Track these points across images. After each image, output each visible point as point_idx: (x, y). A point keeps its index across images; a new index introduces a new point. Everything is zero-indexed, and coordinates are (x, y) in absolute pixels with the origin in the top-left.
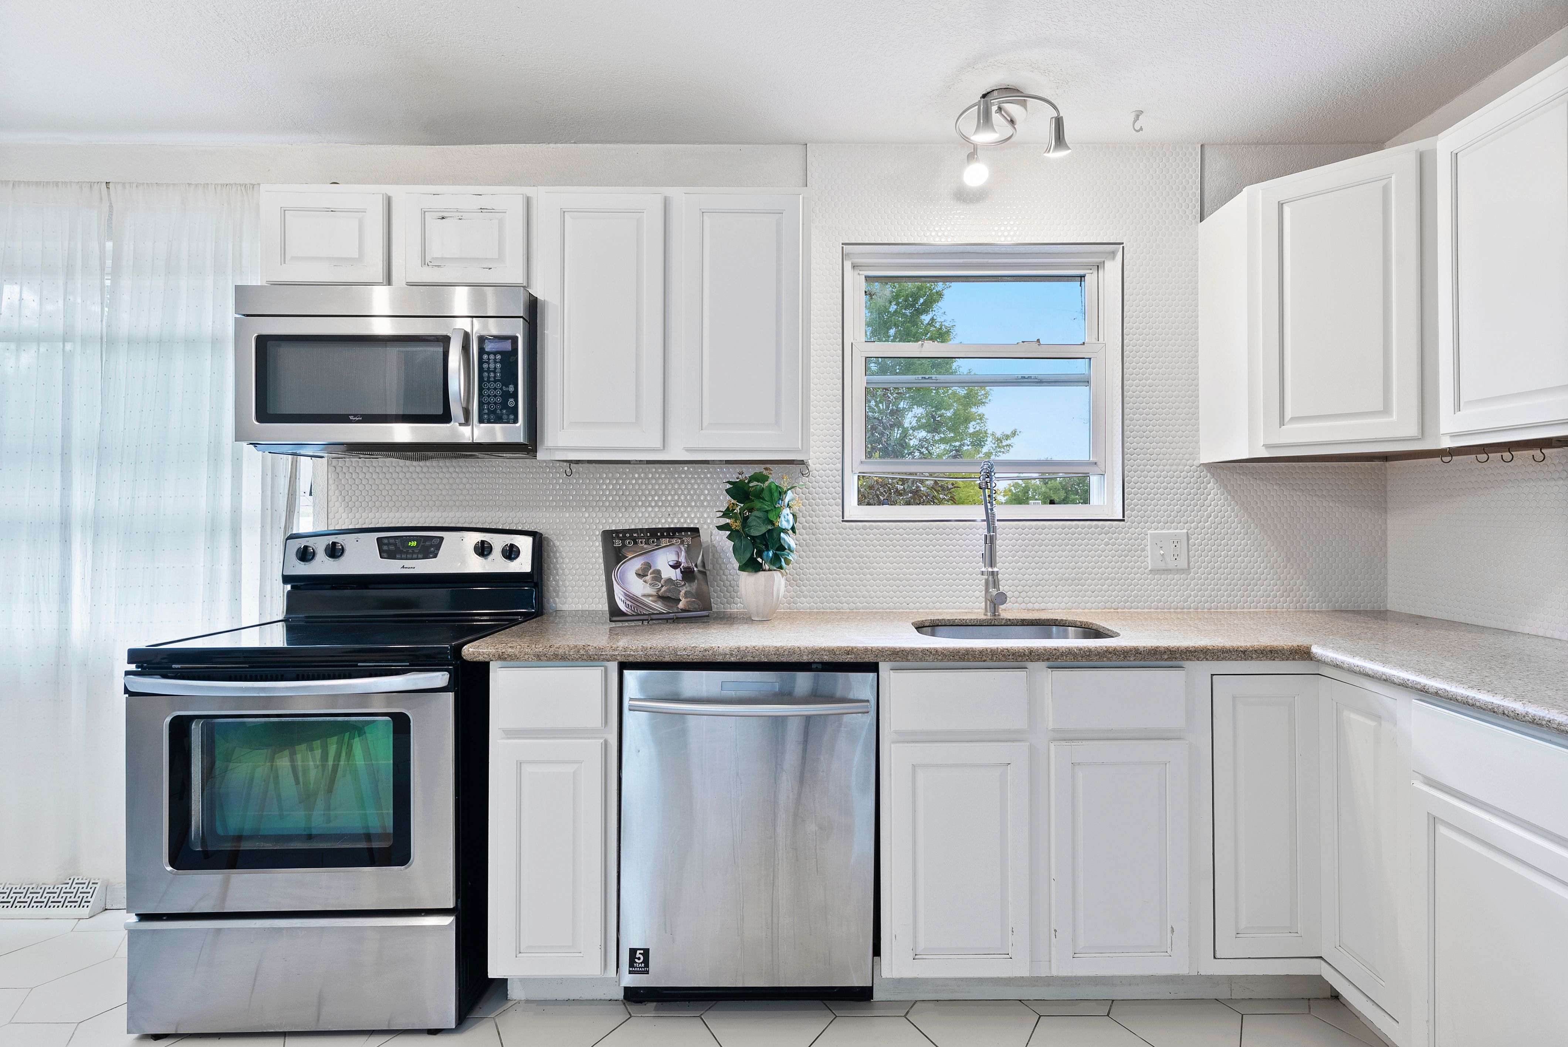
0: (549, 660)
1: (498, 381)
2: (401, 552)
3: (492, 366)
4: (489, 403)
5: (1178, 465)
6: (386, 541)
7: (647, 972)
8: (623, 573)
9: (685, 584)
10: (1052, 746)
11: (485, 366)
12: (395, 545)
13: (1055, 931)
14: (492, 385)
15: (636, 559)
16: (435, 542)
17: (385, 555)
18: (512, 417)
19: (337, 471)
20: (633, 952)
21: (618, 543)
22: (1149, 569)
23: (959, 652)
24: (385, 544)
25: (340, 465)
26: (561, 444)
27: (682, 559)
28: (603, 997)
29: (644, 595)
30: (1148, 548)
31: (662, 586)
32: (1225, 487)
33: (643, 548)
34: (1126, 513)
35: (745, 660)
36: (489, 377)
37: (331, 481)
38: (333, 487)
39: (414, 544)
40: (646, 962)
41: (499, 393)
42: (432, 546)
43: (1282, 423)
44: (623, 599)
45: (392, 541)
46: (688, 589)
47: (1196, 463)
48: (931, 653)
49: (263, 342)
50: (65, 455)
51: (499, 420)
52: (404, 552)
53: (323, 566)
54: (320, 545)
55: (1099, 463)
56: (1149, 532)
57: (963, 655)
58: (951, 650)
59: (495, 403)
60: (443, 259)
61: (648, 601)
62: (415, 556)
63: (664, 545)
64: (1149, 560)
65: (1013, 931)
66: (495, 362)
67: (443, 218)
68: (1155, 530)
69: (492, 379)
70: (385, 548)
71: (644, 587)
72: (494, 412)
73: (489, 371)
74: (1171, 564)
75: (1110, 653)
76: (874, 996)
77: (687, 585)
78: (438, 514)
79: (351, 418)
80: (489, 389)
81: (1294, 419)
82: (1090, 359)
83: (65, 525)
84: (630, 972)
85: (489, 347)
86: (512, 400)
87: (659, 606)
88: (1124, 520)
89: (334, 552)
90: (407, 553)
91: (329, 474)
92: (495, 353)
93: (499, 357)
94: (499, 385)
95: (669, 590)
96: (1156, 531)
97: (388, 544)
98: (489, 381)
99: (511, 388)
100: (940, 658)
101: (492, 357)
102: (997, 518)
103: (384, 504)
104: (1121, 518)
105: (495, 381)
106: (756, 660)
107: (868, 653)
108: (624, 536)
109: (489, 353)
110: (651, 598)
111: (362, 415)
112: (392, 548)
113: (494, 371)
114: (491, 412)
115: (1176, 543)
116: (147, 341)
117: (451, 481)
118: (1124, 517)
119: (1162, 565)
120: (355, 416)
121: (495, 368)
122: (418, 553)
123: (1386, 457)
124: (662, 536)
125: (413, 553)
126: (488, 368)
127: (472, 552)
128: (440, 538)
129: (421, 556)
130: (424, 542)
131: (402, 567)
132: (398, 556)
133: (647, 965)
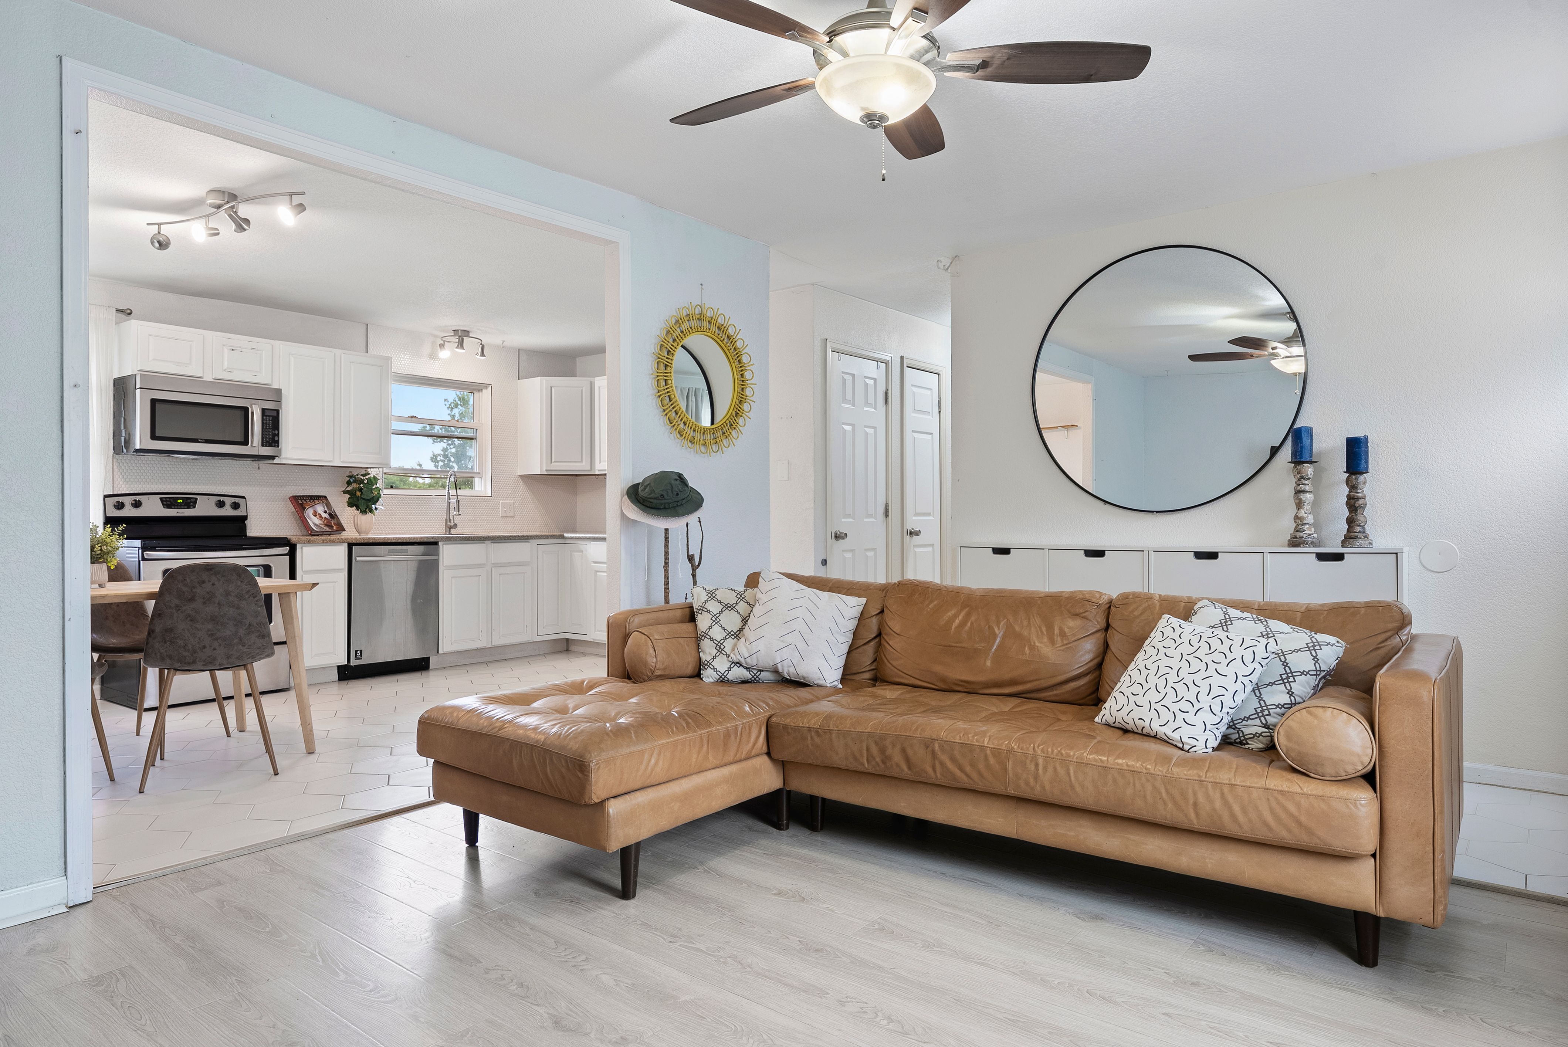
0: (327, 542)
2: (175, 505)
3: (268, 422)
4: (266, 438)
5: (511, 475)
6: (164, 499)
7: (361, 659)
8: (308, 514)
9: (332, 520)
10: (493, 568)
11: (265, 421)
12: (170, 501)
14: (268, 430)
15: (310, 509)
16: (193, 500)
17: (165, 507)
18: (276, 444)
20: (356, 652)
21: (300, 502)
22: (501, 516)
24: (164, 501)
25: (120, 458)
26: (288, 456)
27: (326, 510)
28: (330, 681)
29: (320, 524)
30: (500, 508)
31: (324, 520)
32: (526, 484)
33: (310, 504)
34: (493, 493)
35: (398, 541)
36: (266, 427)
37: (115, 467)
38: (116, 470)
39: (181, 501)
40: (361, 655)
41: (271, 433)
42: (191, 502)
43: (551, 463)
45: (168, 499)
46: (334, 522)
47: (517, 474)
49: (154, 402)
51: (270, 446)
52: (176, 505)
53: (132, 512)
54: (126, 501)
55: (481, 473)
56: (501, 501)
59: (269, 438)
60: (231, 368)
61: (322, 526)
62: (182, 507)
63: (317, 503)
64: (500, 512)
65: (481, 632)
66: (269, 420)
67: (233, 350)
68: (503, 500)
70: (165, 503)
71: (318, 521)
72: (268, 442)
73: (266, 424)
74: (509, 514)
76: (430, 667)
78: (188, 487)
79: (199, 440)
80: (266, 432)
81: (555, 462)
82: (477, 430)
84: (355, 659)
85: (267, 413)
86: (276, 437)
87: (327, 529)
88: (492, 496)
89: (137, 505)
90: (178, 505)
91: (114, 464)
92: (269, 416)
93: (271, 418)
94: (271, 430)
95: (327, 522)
97: (166, 501)
98: (266, 428)
99: (276, 432)
101: (268, 418)
102: (450, 495)
103: (148, 481)
105: (269, 428)
106: (402, 541)
107: (432, 538)
108: (301, 499)
109: (266, 416)
111: (204, 440)
112: (169, 503)
113: (269, 424)
114: (267, 442)
115: (510, 506)
119: (505, 515)
120: (201, 439)
122: (184, 506)
123: (577, 475)
125: (181, 506)
126: (266, 423)
127: (214, 506)
128: (196, 499)
129: (186, 507)
130: (186, 500)
131: (178, 512)
132: (173, 507)
133: (361, 656)
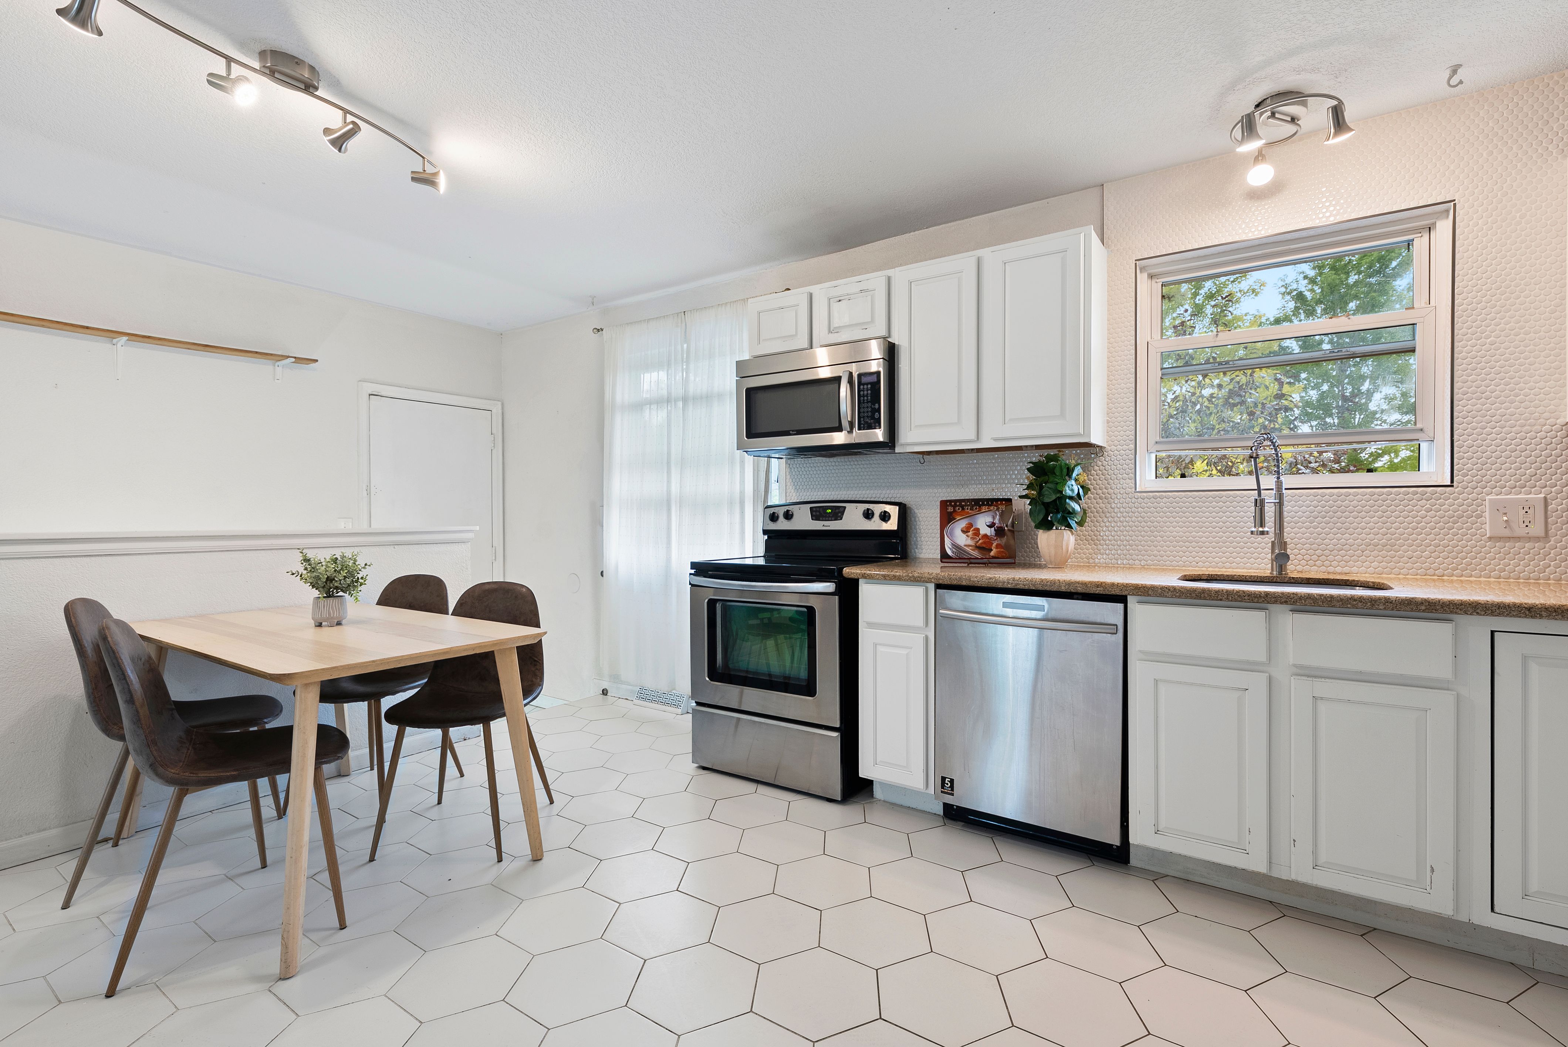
0: (891, 579)
1: (869, 402)
2: (823, 517)
3: (866, 392)
4: (864, 417)
5: (1533, 425)
6: (814, 509)
7: (951, 794)
8: (952, 530)
9: (997, 539)
10: (1293, 679)
11: (862, 393)
12: (819, 512)
13: (1294, 841)
14: (866, 405)
15: (962, 520)
16: (841, 510)
17: (814, 518)
18: (878, 424)
19: (791, 467)
20: (943, 778)
21: (950, 509)
22: (1488, 536)
23: (1196, 591)
24: (815, 511)
26: (909, 441)
27: (997, 521)
28: (931, 810)
29: (965, 546)
30: (1487, 514)
31: (980, 540)
33: (968, 513)
34: (1455, 479)
35: (1018, 587)
36: (864, 400)
37: (787, 473)
38: (788, 477)
39: (830, 511)
40: (952, 787)
41: (870, 409)
42: (839, 512)
44: (951, 547)
45: (818, 509)
46: (999, 542)
48: (1169, 590)
49: (747, 393)
50: (669, 463)
51: (870, 427)
53: (783, 525)
54: (781, 512)
55: (1425, 429)
56: (1488, 497)
57: (1199, 593)
58: (1188, 589)
59: (868, 417)
60: (839, 327)
61: (968, 549)
62: (830, 519)
63: (984, 510)
64: (1487, 527)
65: (1250, 832)
66: (868, 390)
67: (840, 301)
68: (1497, 495)
69: (866, 401)
70: (814, 513)
71: (966, 540)
72: (867, 422)
73: (864, 396)
74: (1521, 531)
75: (1355, 600)
76: (1131, 862)
77: (998, 539)
78: (845, 492)
79: (791, 432)
80: (864, 408)
82: (1414, 325)
83: (669, 502)
84: (942, 792)
85: (864, 380)
86: (877, 413)
87: (976, 554)
88: (1452, 486)
89: (788, 516)
90: (826, 517)
91: (786, 468)
92: (867, 384)
93: (869, 386)
94: (870, 404)
95: (984, 543)
96: (1498, 497)
97: (816, 511)
98: (863, 403)
99: (877, 406)
100: (1178, 594)
101: (865, 387)
103: (815, 486)
104: (1449, 483)
105: (867, 403)
107: (1115, 587)
108: (955, 504)
109: (864, 385)
110: (970, 548)
111: (796, 431)
112: (818, 513)
113: (867, 396)
114: (865, 422)
115: (1527, 508)
116: (701, 398)
117: (852, 470)
118: (1452, 481)
119: (1507, 533)
120: (793, 431)
121: (867, 394)
122: (832, 517)
124: (983, 505)
125: (829, 517)
126: (864, 394)
127: (862, 516)
128: (845, 508)
129: (833, 519)
130: (835, 510)
131: (824, 526)
132: (821, 519)
133: (952, 790)
